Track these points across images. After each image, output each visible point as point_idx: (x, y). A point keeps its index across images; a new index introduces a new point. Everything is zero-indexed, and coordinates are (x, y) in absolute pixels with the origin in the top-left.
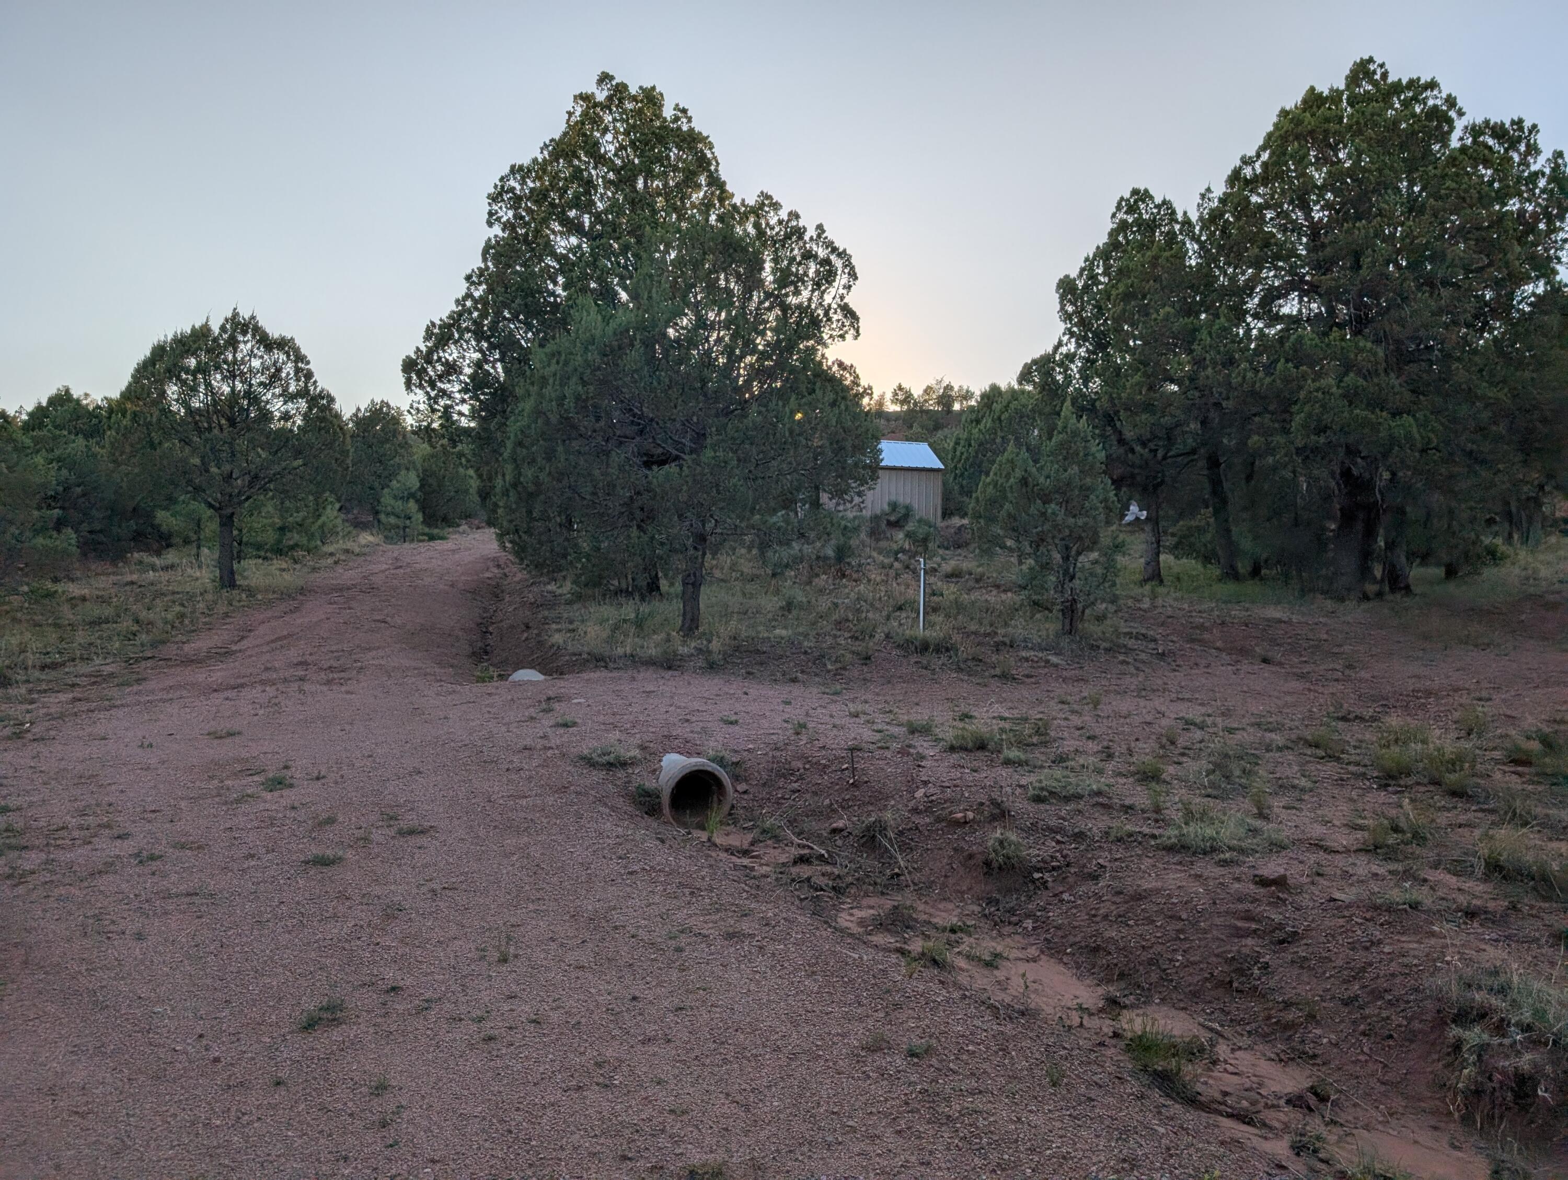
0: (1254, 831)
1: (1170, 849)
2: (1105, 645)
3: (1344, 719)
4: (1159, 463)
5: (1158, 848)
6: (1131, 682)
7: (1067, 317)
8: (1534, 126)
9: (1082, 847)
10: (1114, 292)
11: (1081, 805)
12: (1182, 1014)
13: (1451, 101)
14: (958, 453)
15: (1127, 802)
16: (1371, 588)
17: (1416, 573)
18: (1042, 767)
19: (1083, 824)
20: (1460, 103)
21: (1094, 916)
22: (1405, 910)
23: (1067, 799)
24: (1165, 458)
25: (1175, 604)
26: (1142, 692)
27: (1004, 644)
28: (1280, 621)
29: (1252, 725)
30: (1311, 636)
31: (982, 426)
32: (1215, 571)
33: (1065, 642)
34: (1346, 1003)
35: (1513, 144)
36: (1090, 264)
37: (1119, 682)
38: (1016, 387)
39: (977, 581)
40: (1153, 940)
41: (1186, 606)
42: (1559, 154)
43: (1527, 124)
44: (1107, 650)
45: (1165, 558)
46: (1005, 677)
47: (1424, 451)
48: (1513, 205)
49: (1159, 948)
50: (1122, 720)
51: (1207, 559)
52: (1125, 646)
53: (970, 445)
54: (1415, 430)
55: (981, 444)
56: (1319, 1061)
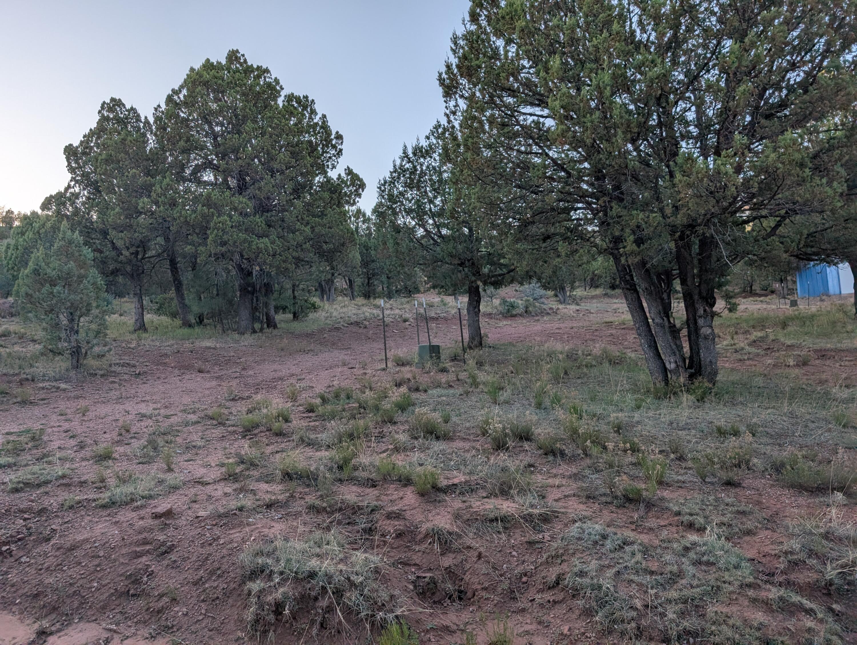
0: (161, 482)
1: (104, 507)
2: (102, 372)
3: (233, 400)
4: (141, 261)
5: (96, 507)
6: (114, 394)
7: (72, 170)
8: (313, 100)
9: (44, 519)
10: (100, 158)
11: (49, 488)
12: (93, 625)
13: (277, 81)
14: (9, 254)
15: (82, 479)
16: (257, 326)
17: (279, 317)
18: (26, 465)
19: (46, 502)
20: (281, 83)
21: (41, 570)
22: (235, 514)
23: (39, 486)
24: (143, 258)
25: (151, 343)
26: (120, 400)
27: (27, 379)
28: (210, 348)
29: (182, 411)
30: (226, 354)
31: (26, 237)
32: (178, 322)
33: (72, 374)
34: (195, 584)
35: (305, 108)
36: (88, 138)
37: (106, 395)
38: (40, 212)
39: (21, 338)
40: (79, 577)
41: (158, 344)
42: (324, 116)
43: (310, 99)
44: (102, 376)
45: (148, 317)
46: (24, 403)
47: (274, 255)
48: (307, 137)
49: (81, 582)
50: (101, 421)
51: (174, 315)
52: (115, 372)
53: (17, 249)
54: (269, 245)
55: (25, 249)
56: (175, 629)
